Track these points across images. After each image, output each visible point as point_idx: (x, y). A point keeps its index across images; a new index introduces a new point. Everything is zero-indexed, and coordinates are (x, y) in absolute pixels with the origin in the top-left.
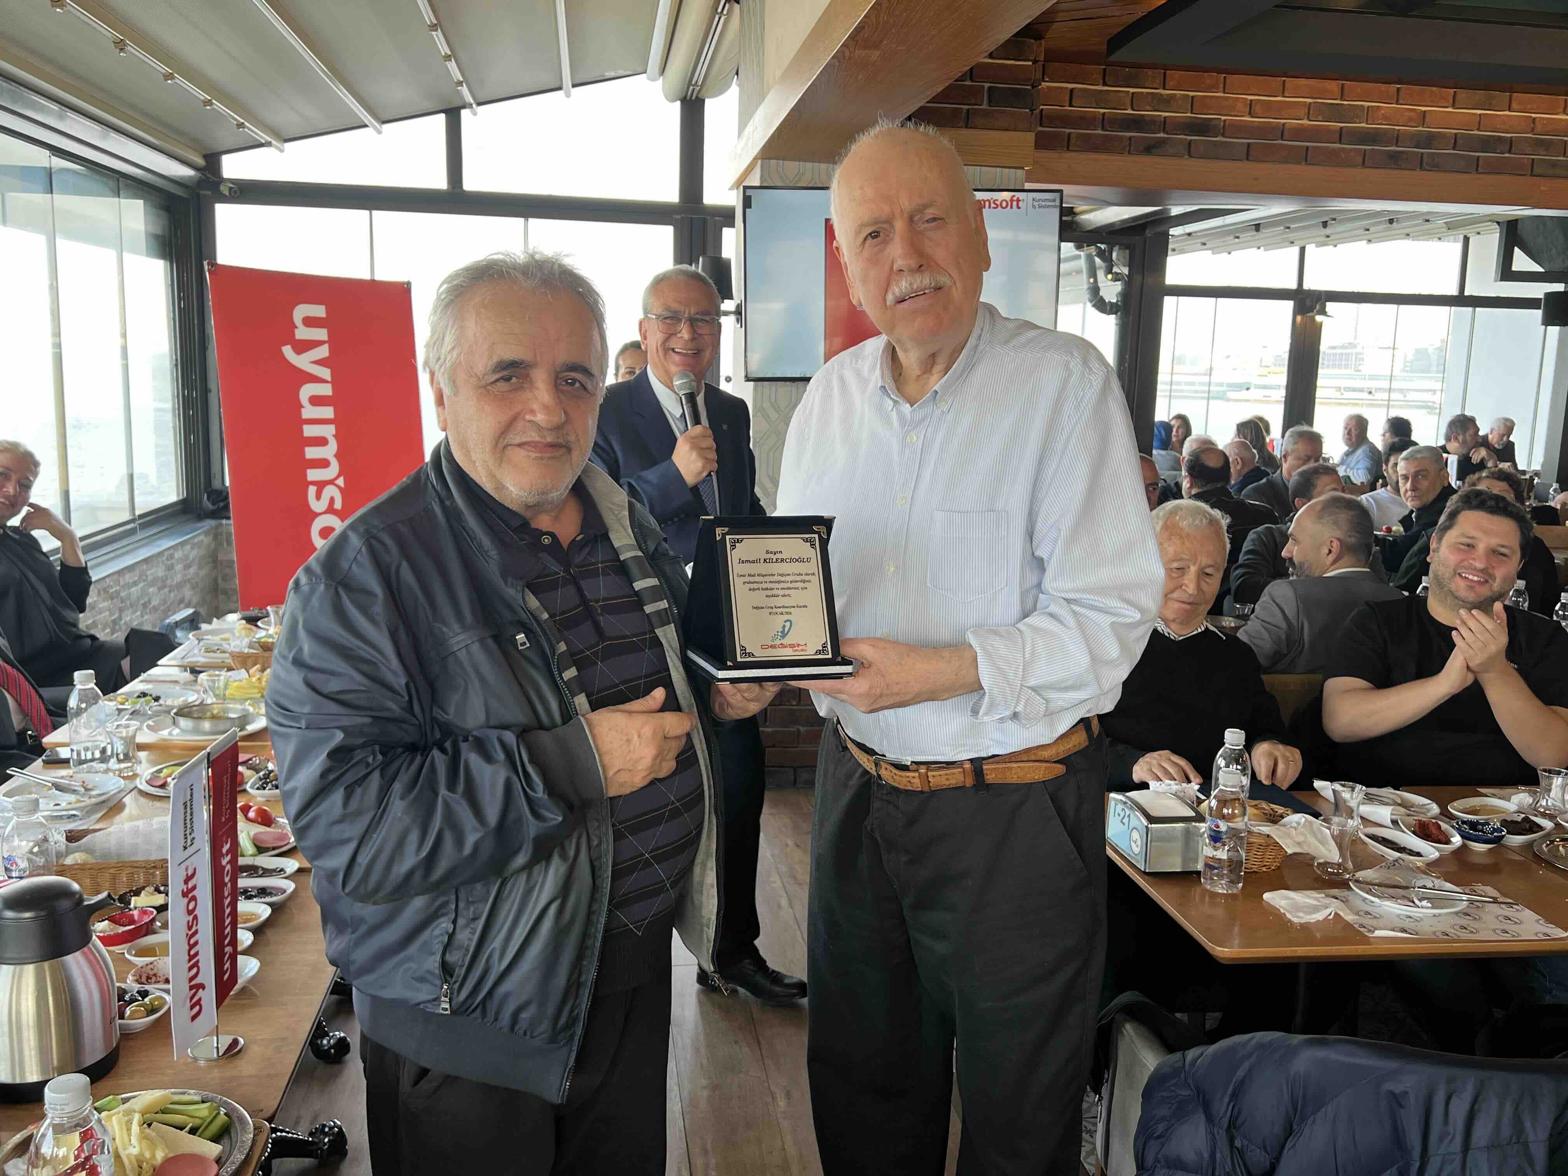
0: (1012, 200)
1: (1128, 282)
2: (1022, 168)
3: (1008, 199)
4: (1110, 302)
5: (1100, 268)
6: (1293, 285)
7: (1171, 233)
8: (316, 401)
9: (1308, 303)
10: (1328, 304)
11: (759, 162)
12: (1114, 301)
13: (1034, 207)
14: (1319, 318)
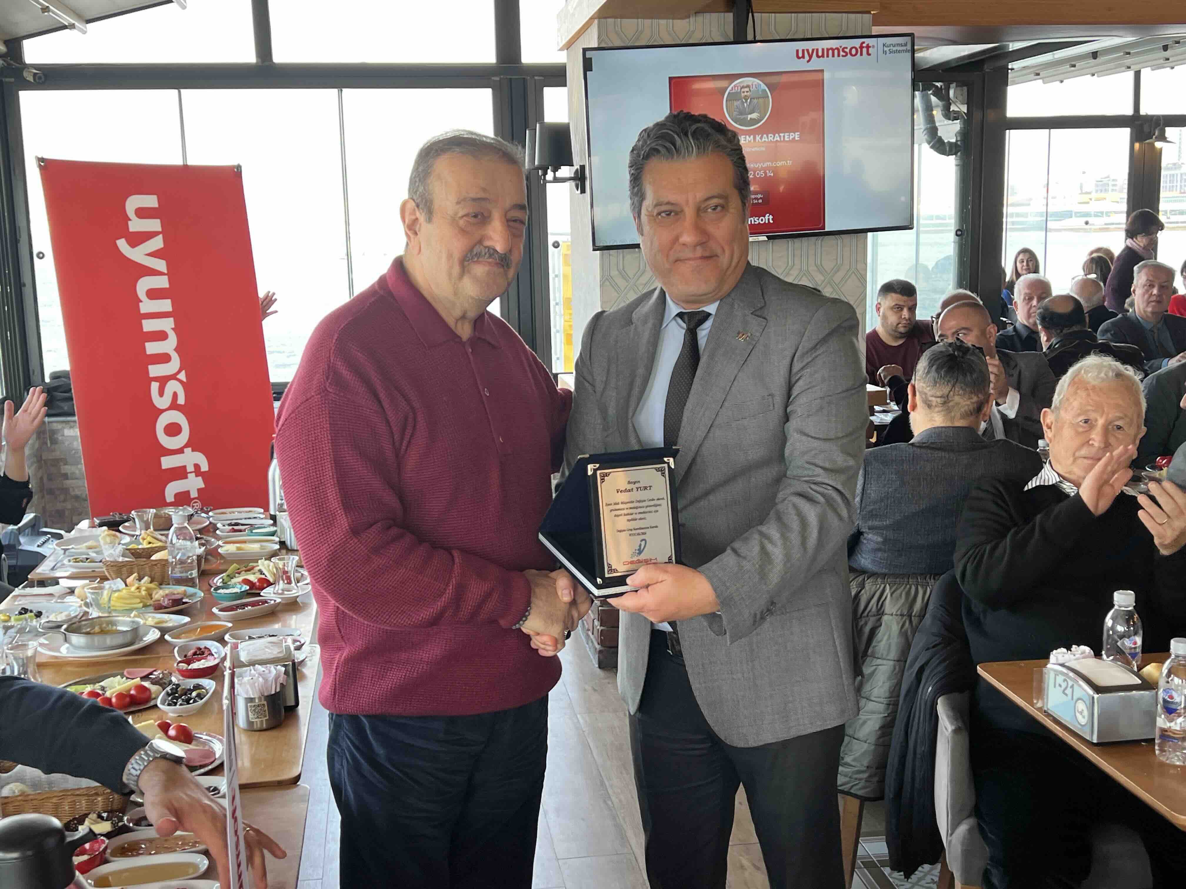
0: (861, 47)
1: (968, 120)
2: (869, 12)
3: (858, 46)
4: (949, 142)
5: (937, 106)
6: (1129, 111)
7: (1010, 67)
8: (154, 294)
9: (1146, 129)
10: (1167, 129)
11: (596, 21)
12: (953, 140)
13: (885, 52)
14: (1158, 145)
